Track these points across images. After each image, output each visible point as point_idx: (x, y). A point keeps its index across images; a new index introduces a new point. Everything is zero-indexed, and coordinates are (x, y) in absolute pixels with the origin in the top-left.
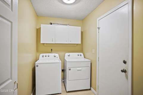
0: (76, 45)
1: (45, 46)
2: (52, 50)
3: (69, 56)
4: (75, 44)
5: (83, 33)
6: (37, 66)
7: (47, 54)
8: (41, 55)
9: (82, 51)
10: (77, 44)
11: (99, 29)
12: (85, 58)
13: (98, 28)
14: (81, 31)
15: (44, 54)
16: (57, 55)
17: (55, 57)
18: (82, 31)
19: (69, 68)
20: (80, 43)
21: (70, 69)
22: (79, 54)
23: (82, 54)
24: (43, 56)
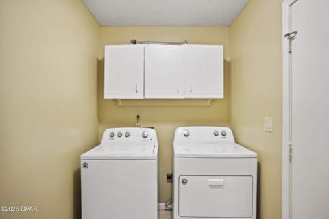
0: (209, 103)
1: (120, 106)
2: (138, 117)
3: (185, 135)
4: (206, 100)
5: (233, 65)
6: (85, 166)
7: (124, 130)
8: (108, 131)
9: (227, 121)
10: (213, 100)
11: (291, 39)
12: (236, 142)
13: (288, 34)
14: (225, 61)
15: (116, 130)
16: (151, 133)
17: (146, 137)
18: (228, 60)
19: (182, 178)
20: (222, 96)
21: (184, 182)
22: (220, 129)
23: (228, 130)
24: (112, 135)
